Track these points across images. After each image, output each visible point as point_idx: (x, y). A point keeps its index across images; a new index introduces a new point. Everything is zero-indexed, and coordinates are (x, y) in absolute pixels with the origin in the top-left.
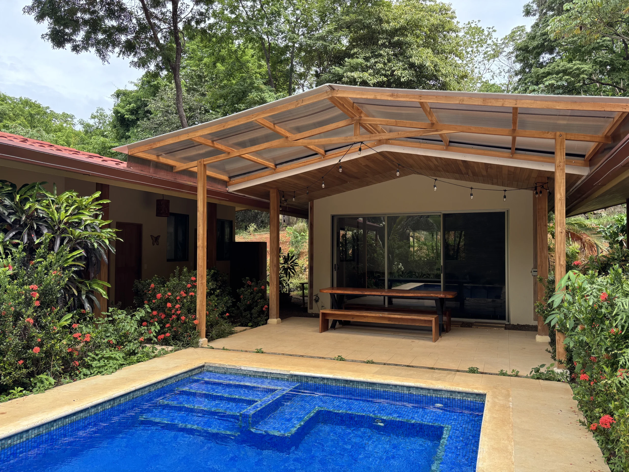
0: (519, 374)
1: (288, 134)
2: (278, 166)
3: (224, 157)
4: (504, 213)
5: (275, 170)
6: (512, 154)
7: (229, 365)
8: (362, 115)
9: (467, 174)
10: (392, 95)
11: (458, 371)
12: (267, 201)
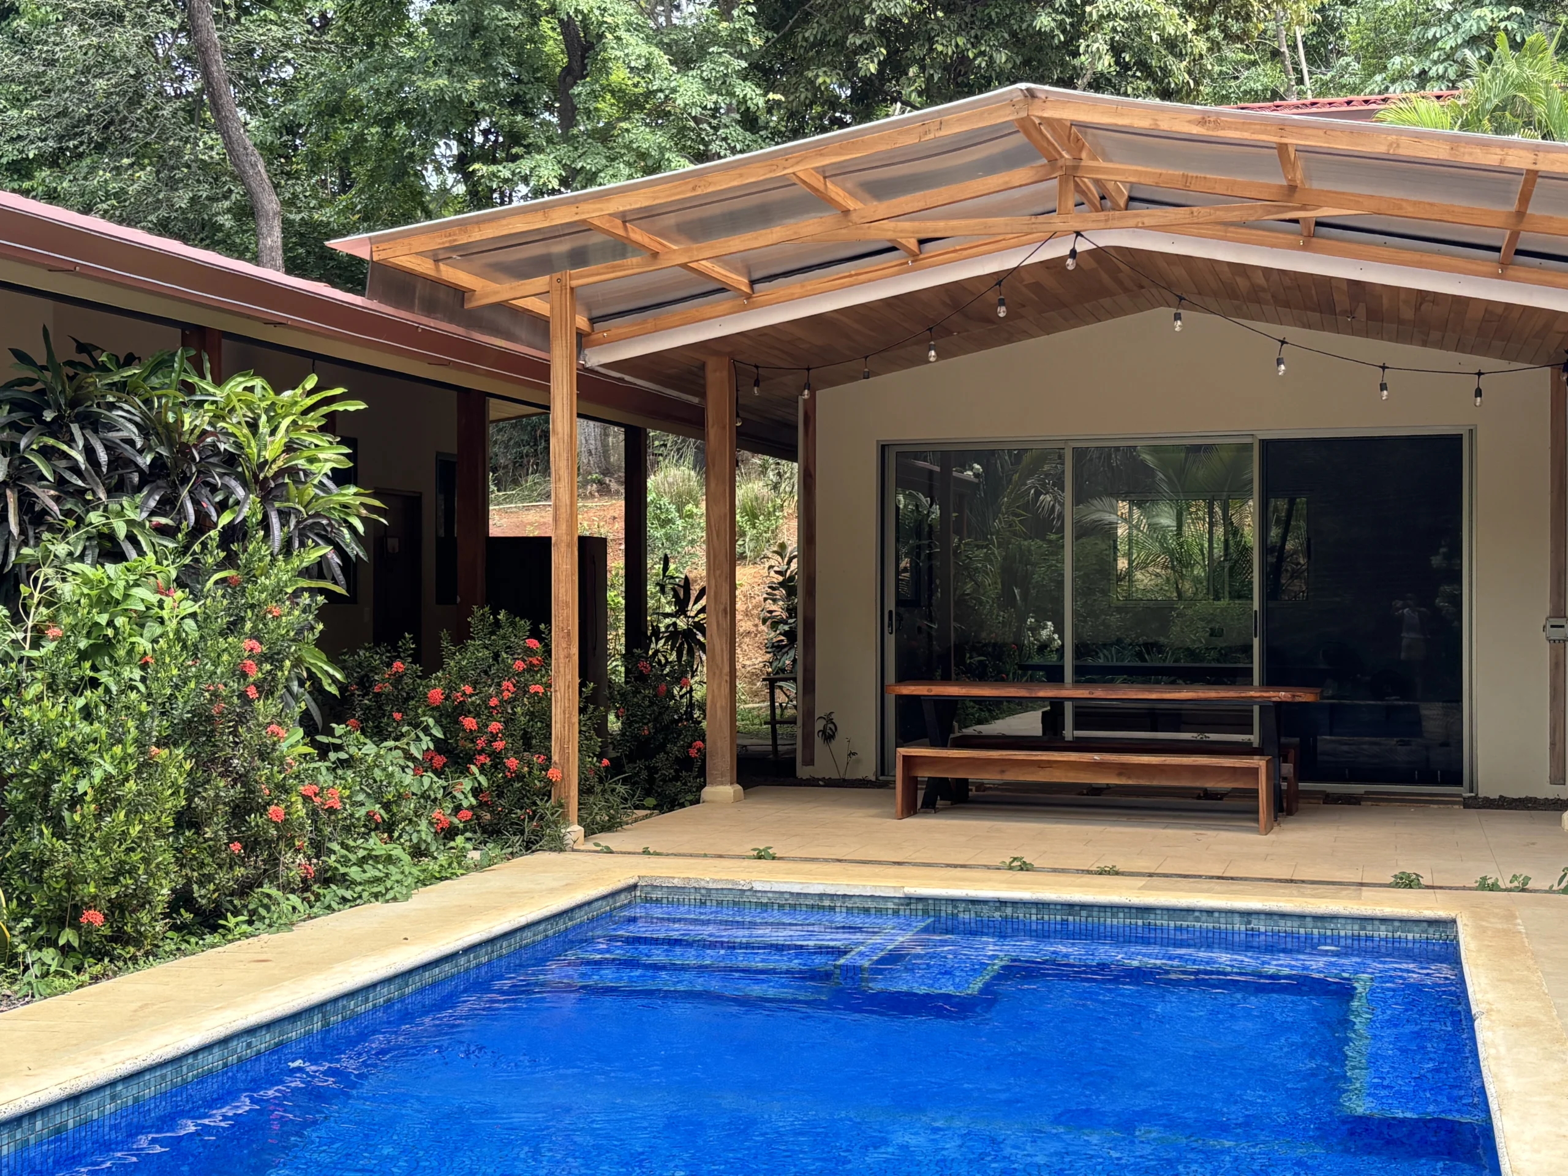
0: (1529, 886)
1: (851, 204)
2: (757, 287)
3: (638, 266)
4: (1459, 438)
5: (748, 297)
6: (1504, 264)
7: (714, 881)
8: (1084, 155)
9: (1351, 313)
10: (1203, 122)
11: (1362, 884)
12: (695, 400)
